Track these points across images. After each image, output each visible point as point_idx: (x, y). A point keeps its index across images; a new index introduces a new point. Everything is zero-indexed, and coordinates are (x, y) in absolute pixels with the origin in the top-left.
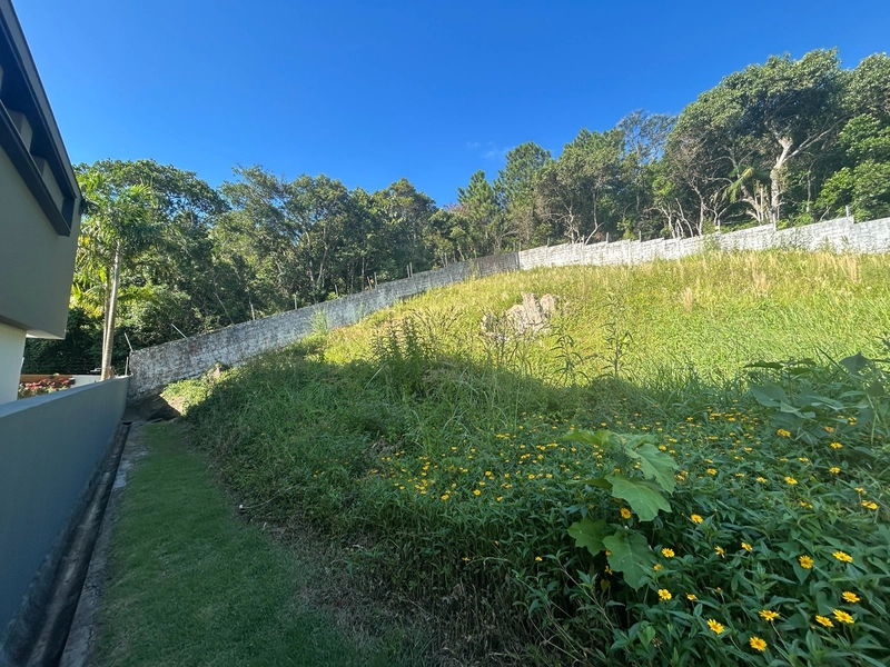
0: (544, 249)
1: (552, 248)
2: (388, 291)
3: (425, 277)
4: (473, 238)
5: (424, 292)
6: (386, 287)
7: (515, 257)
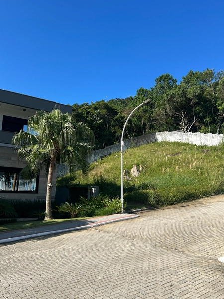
0: (167, 133)
1: (170, 132)
2: (95, 155)
3: (111, 148)
4: (135, 125)
5: (110, 154)
6: (94, 153)
7: (154, 135)
